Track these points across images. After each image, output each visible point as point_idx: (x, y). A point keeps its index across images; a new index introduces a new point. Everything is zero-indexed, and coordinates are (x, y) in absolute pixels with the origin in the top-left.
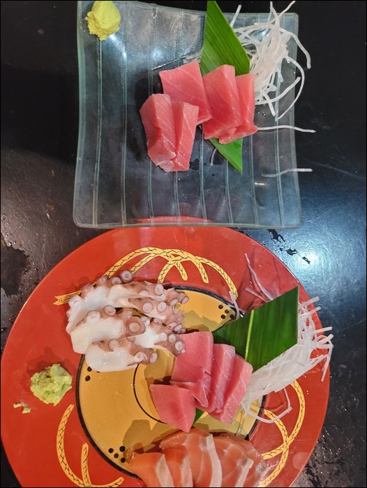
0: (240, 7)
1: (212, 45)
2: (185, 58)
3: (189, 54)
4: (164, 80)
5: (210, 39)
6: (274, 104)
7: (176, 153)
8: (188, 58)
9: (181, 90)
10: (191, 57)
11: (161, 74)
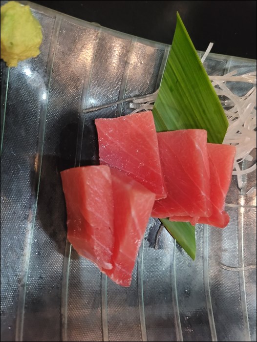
0: (211, 45)
1: (171, 90)
2: (131, 102)
3: (137, 96)
4: (101, 132)
5: (170, 82)
6: (243, 176)
7: (113, 265)
8: (136, 101)
9: (124, 150)
10: (141, 100)
11: (98, 122)
